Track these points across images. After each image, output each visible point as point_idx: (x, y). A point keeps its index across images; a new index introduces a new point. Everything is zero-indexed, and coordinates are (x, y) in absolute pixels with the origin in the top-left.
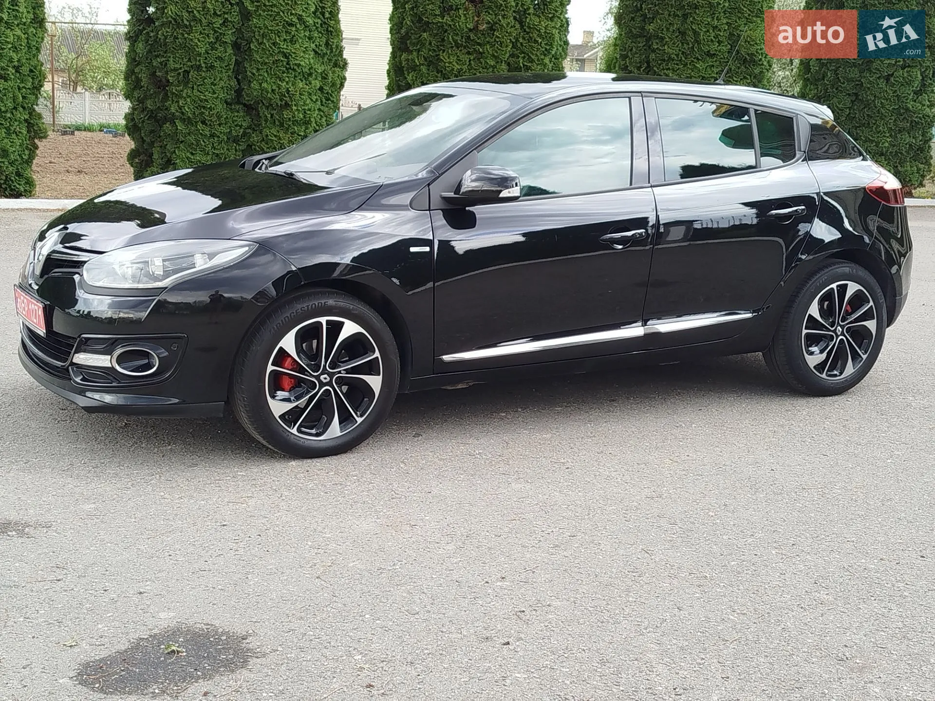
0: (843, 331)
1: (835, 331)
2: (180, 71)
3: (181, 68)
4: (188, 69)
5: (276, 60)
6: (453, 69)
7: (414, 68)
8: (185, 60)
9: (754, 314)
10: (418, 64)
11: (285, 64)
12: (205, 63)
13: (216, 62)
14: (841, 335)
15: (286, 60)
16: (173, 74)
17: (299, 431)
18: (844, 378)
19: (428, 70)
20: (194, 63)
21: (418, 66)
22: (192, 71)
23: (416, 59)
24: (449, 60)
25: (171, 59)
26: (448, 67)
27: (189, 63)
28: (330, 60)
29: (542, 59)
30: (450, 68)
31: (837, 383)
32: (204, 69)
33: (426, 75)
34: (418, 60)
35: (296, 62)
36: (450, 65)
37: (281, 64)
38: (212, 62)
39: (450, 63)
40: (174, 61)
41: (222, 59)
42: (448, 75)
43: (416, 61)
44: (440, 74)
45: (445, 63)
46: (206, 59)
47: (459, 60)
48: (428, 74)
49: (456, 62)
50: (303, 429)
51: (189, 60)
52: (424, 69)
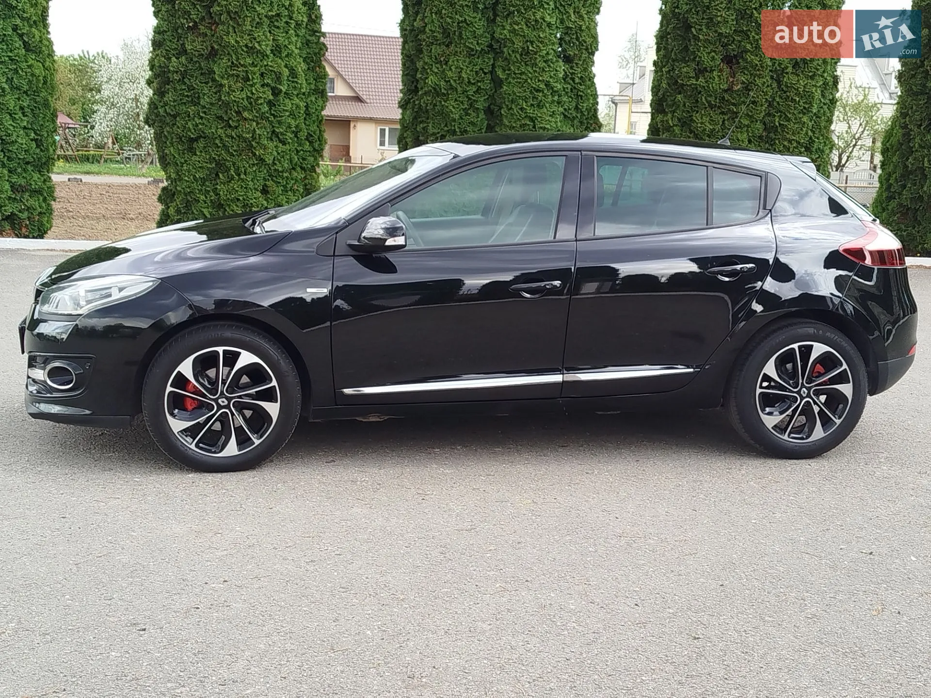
0: (809, 393)
1: (799, 393)
2: (438, 135)
3: (438, 133)
4: (445, 133)
5: (523, 124)
6: (705, 130)
7: (668, 129)
8: (442, 126)
9: (696, 370)
10: (672, 125)
11: (531, 127)
12: (459, 128)
13: (469, 126)
14: (807, 397)
15: (532, 124)
16: (432, 138)
17: (197, 446)
18: (813, 442)
19: (682, 130)
20: (450, 128)
21: (671, 127)
22: (448, 135)
23: (670, 120)
24: (703, 121)
25: (430, 125)
26: (700, 127)
27: (446, 128)
28: (581, 123)
29: (800, 118)
30: (702, 128)
31: (803, 446)
32: (458, 133)
33: (679, 136)
34: (672, 120)
35: (541, 125)
36: (703, 125)
37: (528, 127)
38: (465, 127)
39: (702, 123)
40: (433, 127)
41: (475, 124)
42: (700, 135)
43: (670, 122)
44: (693, 134)
45: (697, 123)
46: (460, 124)
47: (712, 120)
48: (681, 134)
49: (709, 122)
50: (201, 445)
51: (446, 126)
52: (677, 130)
